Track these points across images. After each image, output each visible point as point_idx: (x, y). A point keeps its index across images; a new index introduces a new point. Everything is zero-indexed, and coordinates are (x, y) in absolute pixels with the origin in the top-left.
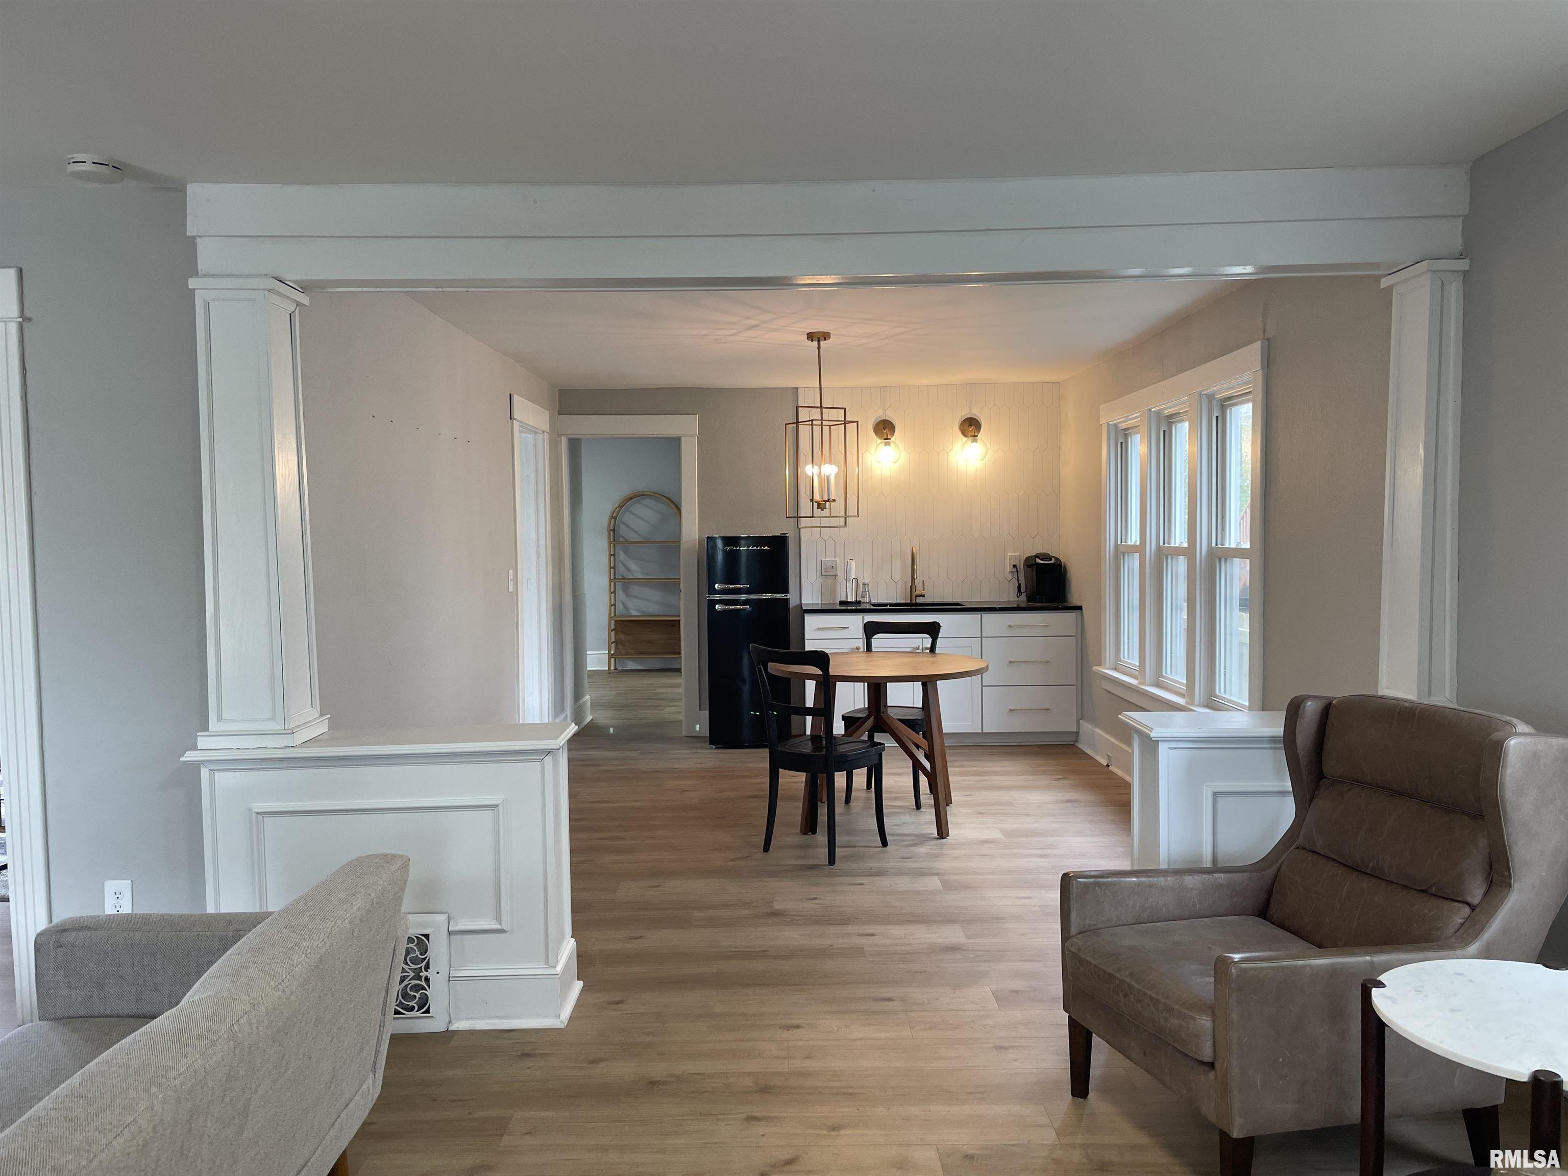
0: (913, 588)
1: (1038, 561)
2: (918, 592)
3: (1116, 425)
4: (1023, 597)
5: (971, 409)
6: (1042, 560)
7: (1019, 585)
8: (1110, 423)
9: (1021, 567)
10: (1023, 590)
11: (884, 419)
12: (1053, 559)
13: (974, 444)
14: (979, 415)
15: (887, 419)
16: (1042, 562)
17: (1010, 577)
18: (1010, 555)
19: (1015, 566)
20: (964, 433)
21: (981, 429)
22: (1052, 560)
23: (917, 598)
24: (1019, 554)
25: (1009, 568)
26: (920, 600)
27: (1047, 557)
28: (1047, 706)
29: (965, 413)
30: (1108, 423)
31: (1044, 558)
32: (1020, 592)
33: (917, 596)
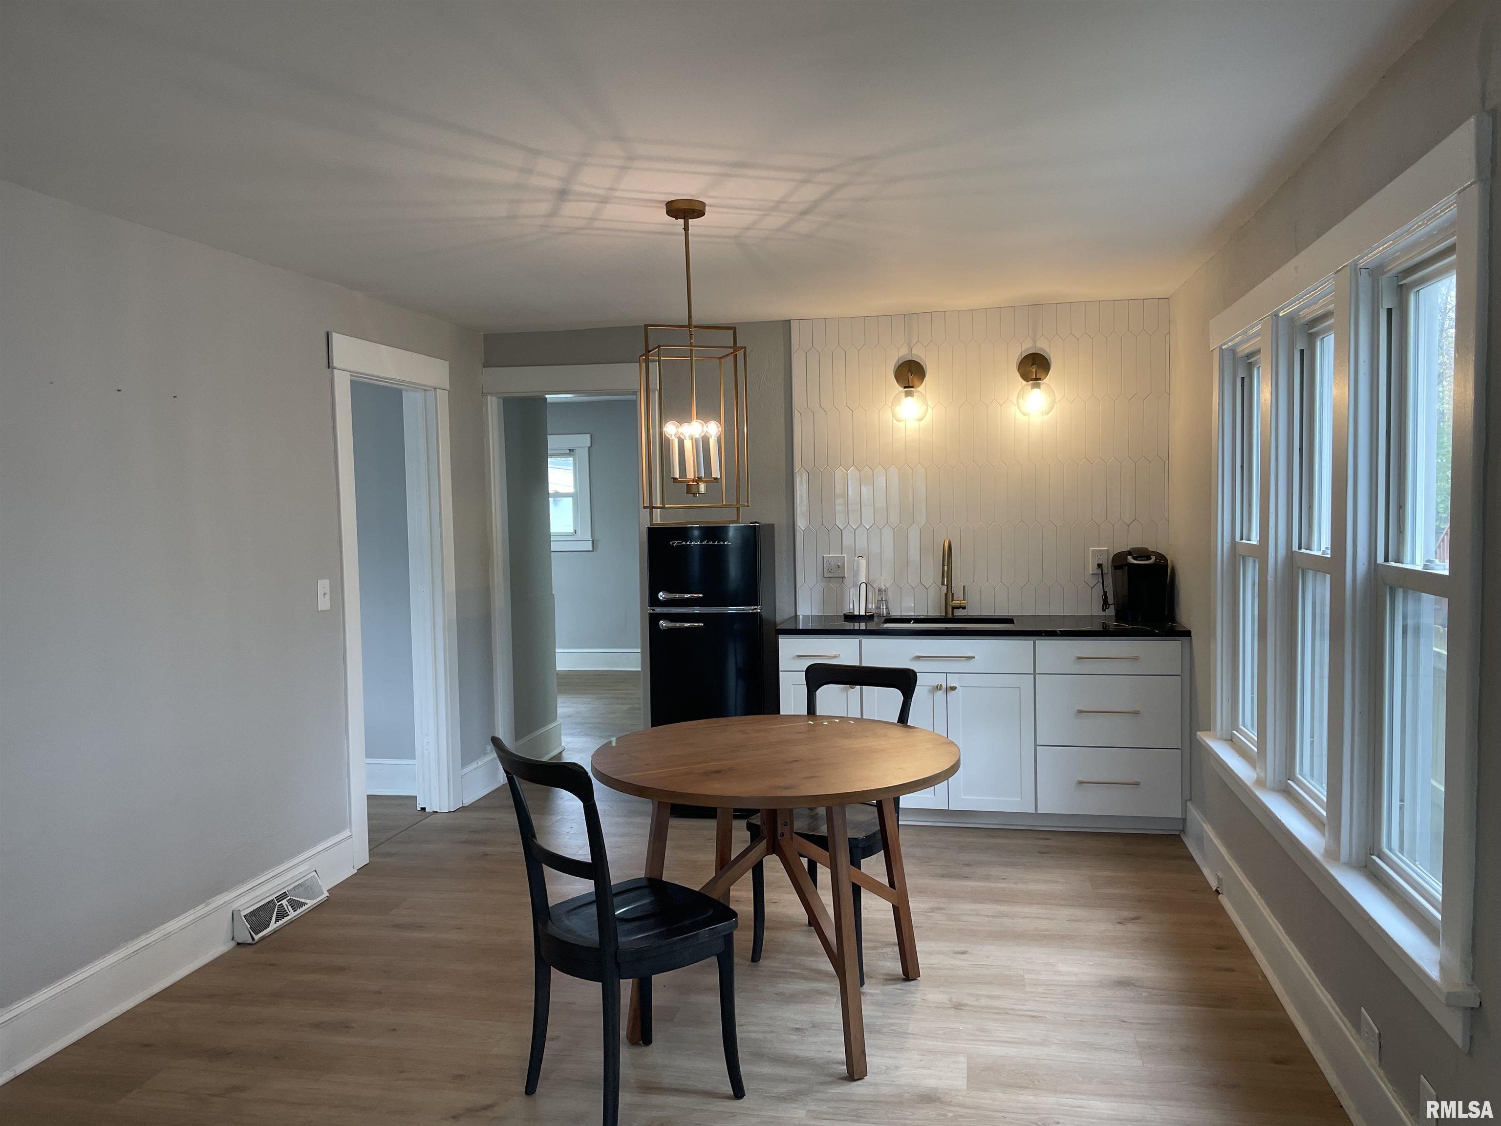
0: (949, 595)
1: (1130, 559)
2: (956, 603)
3: (1233, 351)
4: (1111, 611)
5: (1035, 342)
6: (1135, 558)
7: (1105, 593)
8: (1223, 347)
9: (1108, 569)
10: (1111, 600)
11: (910, 359)
12: (1153, 558)
13: (1036, 390)
14: (1048, 350)
15: (913, 359)
16: (1135, 562)
17: (1092, 582)
18: (1092, 550)
19: (1100, 566)
20: (1026, 377)
21: (1049, 370)
22: (1151, 559)
23: (955, 610)
24: (1106, 549)
25: (1091, 568)
26: (959, 613)
27: (1143, 554)
28: (1135, 779)
29: (1027, 347)
30: (1220, 347)
31: (1139, 557)
32: (1107, 603)
33: (954, 608)
